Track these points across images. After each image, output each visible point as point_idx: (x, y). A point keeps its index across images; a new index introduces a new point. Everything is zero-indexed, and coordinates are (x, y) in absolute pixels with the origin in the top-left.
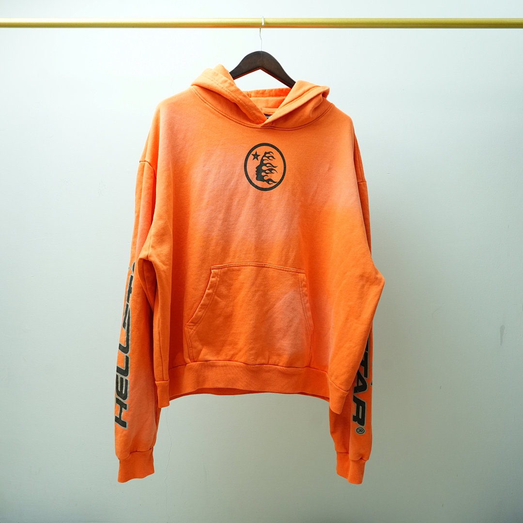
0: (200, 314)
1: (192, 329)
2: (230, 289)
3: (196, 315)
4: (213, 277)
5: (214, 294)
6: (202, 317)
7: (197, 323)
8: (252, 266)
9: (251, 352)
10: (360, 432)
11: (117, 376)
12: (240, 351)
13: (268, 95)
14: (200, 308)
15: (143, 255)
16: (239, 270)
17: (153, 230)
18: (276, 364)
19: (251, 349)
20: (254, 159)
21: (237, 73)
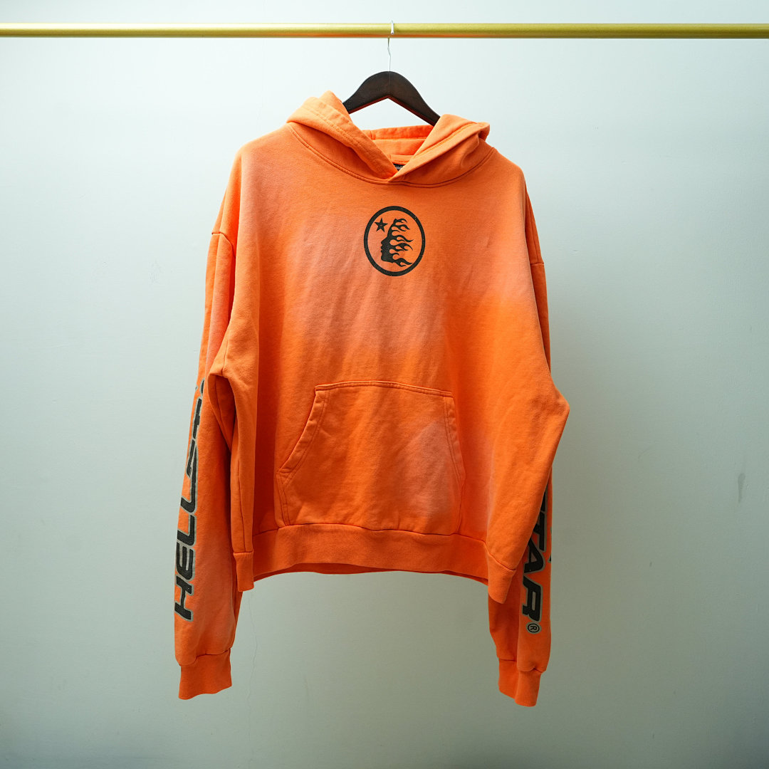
0: (298, 455)
1: (287, 477)
2: (343, 419)
3: (293, 458)
4: (317, 402)
5: (319, 426)
6: (302, 460)
7: (293, 469)
8: (374, 385)
9: (374, 512)
10: (533, 630)
11: (178, 545)
12: (357, 509)
13: (400, 136)
14: (298, 447)
15: (215, 368)
16: (356, 392)
17: (230, 333)
18: (410, 529)
19: (374, 507)
20: (378, 229)
21: (354, 104)
